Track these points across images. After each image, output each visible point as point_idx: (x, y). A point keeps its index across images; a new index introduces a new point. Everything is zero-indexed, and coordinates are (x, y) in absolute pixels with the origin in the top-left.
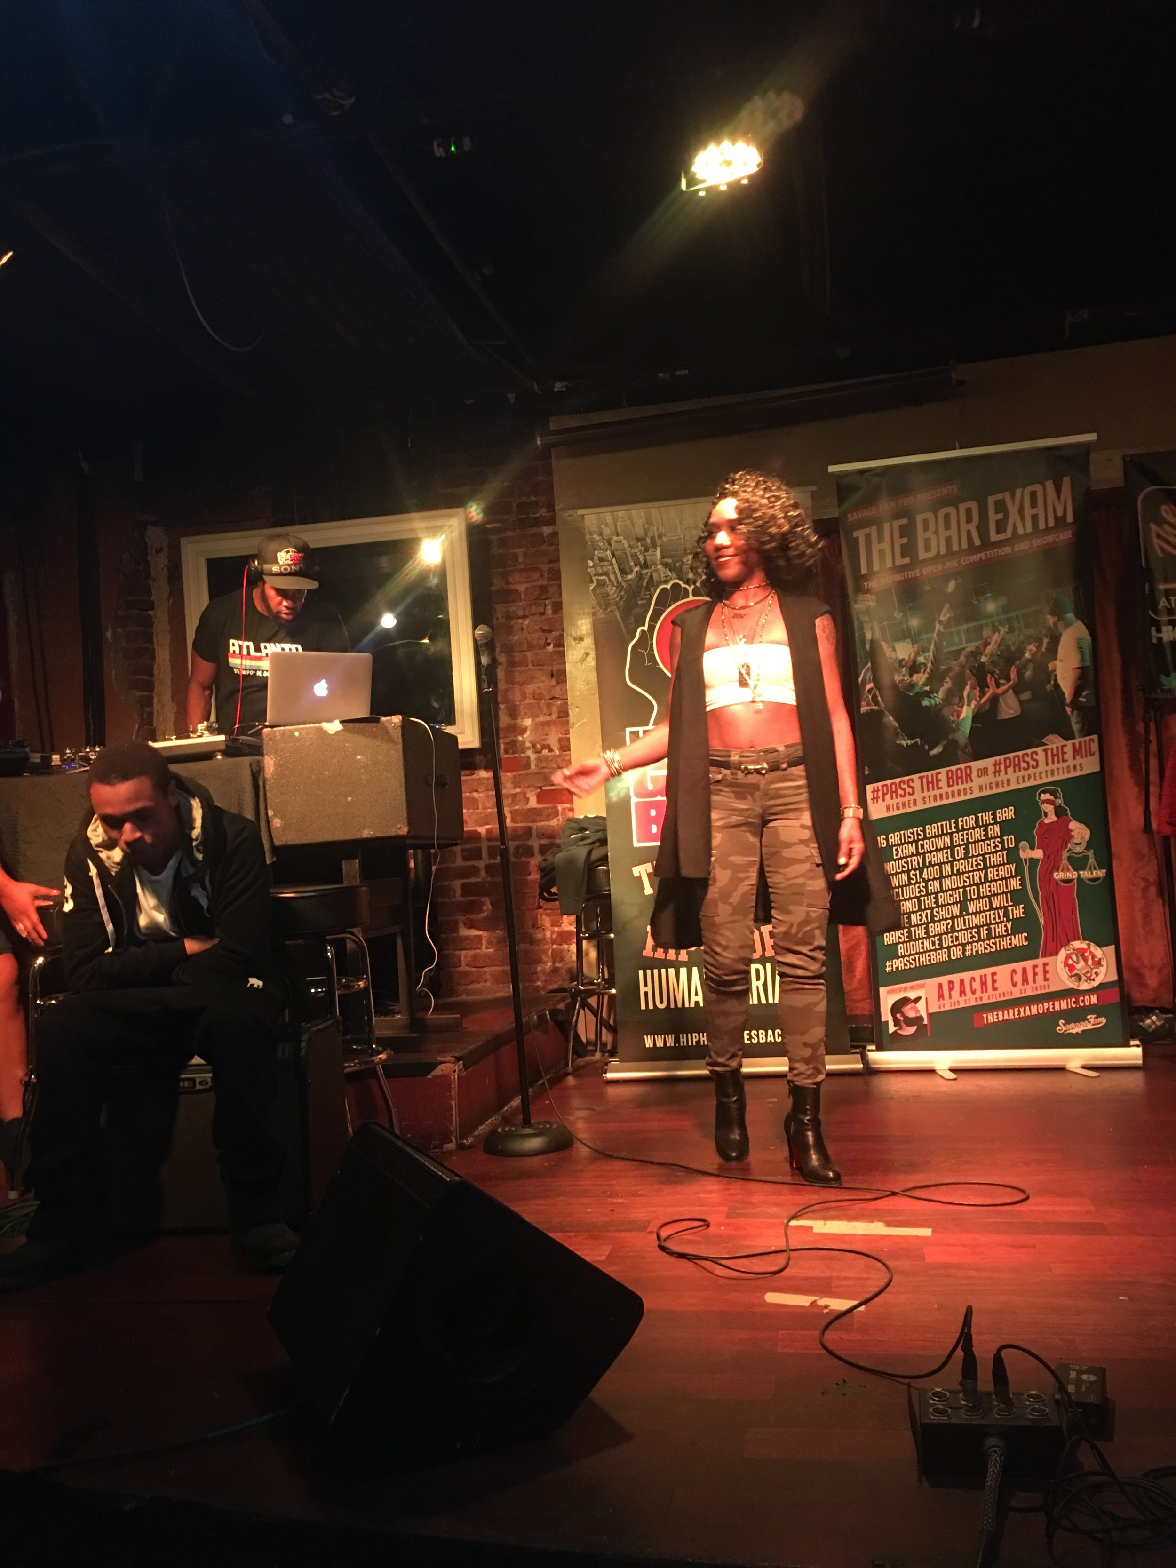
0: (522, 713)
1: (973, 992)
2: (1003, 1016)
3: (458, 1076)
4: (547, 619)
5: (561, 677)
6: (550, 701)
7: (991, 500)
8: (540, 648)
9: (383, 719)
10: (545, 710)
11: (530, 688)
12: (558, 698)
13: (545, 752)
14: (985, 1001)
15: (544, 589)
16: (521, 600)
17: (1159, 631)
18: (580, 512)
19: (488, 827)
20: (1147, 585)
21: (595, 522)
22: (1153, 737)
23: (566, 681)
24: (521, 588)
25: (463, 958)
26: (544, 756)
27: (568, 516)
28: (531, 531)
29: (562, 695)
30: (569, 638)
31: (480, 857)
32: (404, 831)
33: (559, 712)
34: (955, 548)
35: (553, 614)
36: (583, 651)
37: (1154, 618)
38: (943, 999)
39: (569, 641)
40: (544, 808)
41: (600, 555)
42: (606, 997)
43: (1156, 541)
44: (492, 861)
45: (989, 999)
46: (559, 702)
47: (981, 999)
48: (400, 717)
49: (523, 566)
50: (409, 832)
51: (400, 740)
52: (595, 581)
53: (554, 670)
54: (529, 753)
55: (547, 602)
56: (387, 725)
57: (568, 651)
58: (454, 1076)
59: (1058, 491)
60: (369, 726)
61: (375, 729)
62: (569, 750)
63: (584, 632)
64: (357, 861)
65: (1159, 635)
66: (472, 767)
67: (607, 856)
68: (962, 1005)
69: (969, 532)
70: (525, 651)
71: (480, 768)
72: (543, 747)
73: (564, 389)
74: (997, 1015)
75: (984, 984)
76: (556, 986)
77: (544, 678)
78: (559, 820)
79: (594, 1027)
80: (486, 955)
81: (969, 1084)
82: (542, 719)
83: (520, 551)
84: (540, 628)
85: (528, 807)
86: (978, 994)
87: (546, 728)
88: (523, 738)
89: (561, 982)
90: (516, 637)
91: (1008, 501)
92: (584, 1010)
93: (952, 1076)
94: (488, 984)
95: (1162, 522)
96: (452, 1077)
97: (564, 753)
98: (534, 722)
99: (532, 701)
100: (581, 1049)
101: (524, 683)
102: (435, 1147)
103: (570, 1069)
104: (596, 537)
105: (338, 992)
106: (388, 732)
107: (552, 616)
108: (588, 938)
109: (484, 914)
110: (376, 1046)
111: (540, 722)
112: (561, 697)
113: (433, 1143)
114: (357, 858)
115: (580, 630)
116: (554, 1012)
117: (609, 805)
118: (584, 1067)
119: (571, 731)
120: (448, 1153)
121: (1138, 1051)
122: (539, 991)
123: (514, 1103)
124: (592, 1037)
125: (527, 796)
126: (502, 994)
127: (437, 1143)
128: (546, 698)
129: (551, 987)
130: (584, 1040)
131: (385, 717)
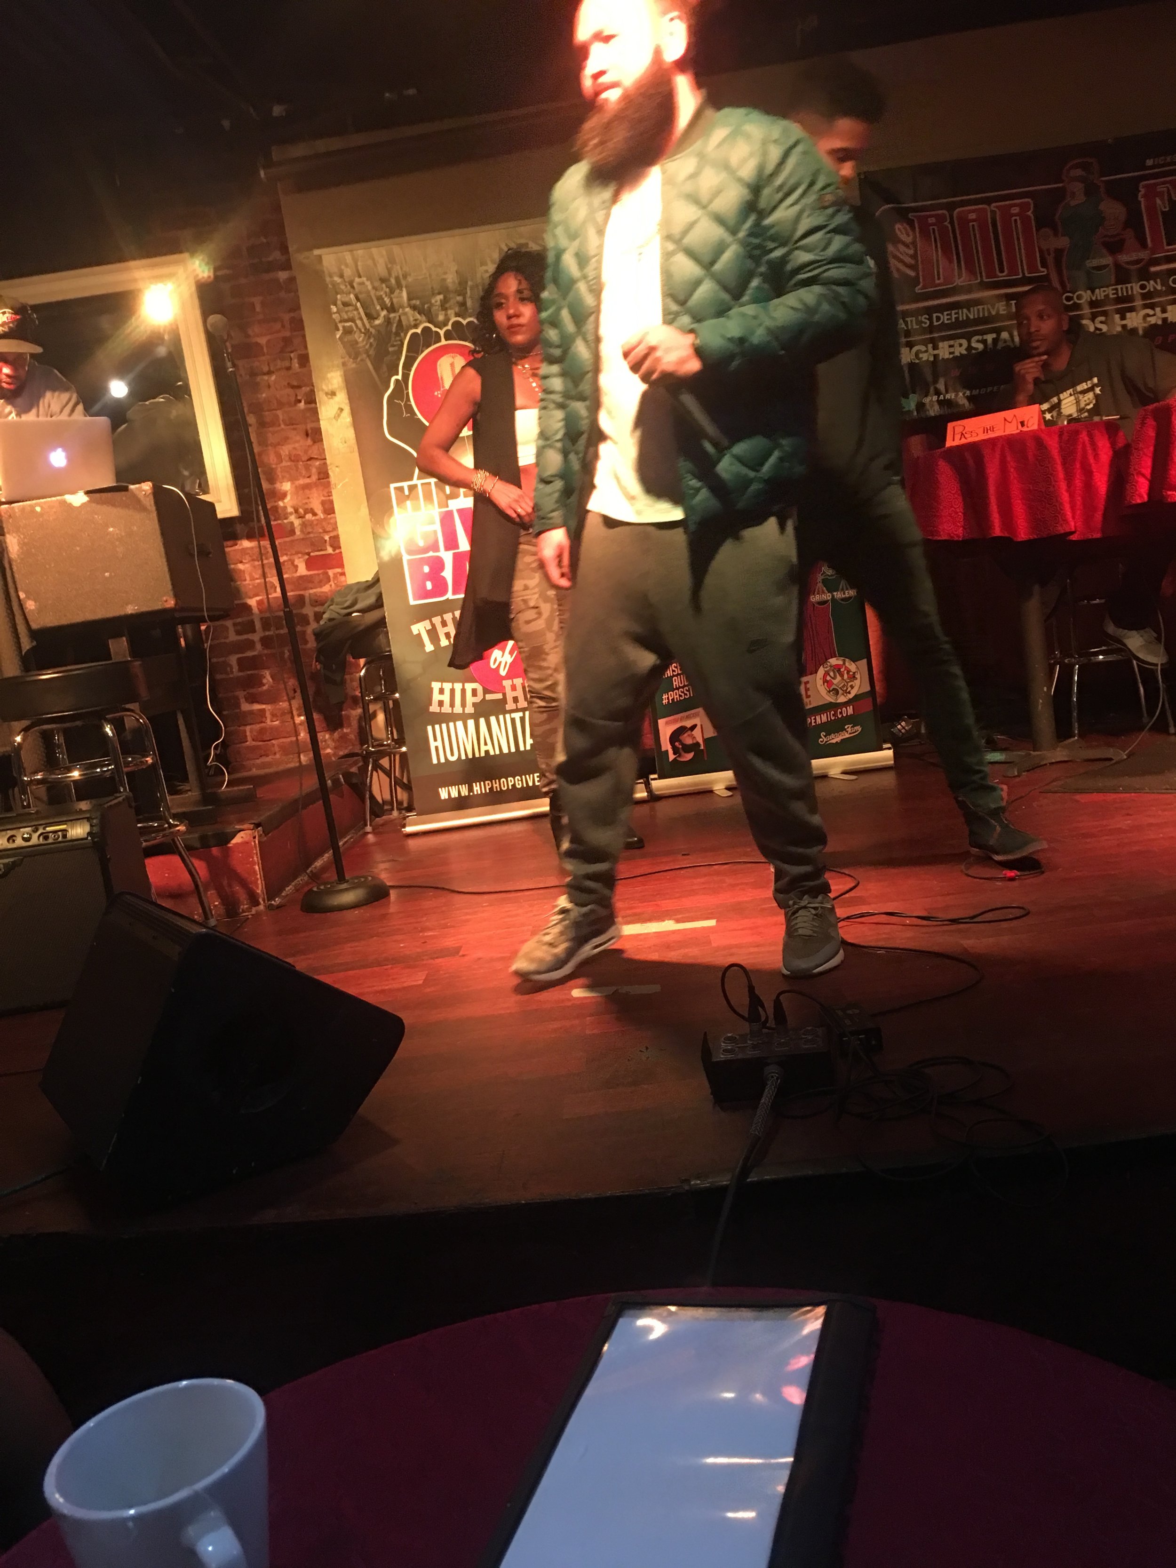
0: (280, 477)
3: (259, 842)
4: (295, 374)
5: (317, 436)
6: (308, 462)
8: (291, 406)
9: (132, 487)
10: (304, 472)
11: (285, 450)
12: (316, 459)
13: (309, 516)
15: (287, 341)
16: (264, 355)
18: (317, 252)
19: (258, 598)
21: (334, 263)
23: (322, 440)
24: (263, 341)
25: (248, 733)
26: (308, 520)
27: (304, 258)
28: (266, 277)
29: (320, 455)
30: (321, 393)
31: (253, 631)
32: (171, 603)
33: (319, 473)
35: (300, 368)
36: (337, 407)
39: (320, 396)
40: (315, 574)
41: (343, 300)
42: (397, 757)
44: (267, 633)
46: (317, 463)
48: (150, 484)
49: (261, 317)
50: (176, 604)
51: (154, 508)
52: (341, 328)
53: (309, 429)
54: (292, 518)
55: (292, 355)
56: (137, 492)
57: (320, 407)
58: (255, 842)
60: (116, 495)
61: (124, 498)
62: (334, 513)
63: (336, 387)
64: (124, 639)
66: (234, 537)
67: (384, 618)
70: (276, 410)
71: (241, 539)
72: (306, 511)
73: (284, 114)
76: (346, 752)
77: (298, 438)
78: (331, 585)
79: (389, 787)
80: (272, 728)
82: (302, 481)
83: (257, 301)
84: (288, 384)
85: (298, 574)
87: (307, 491)
88: (284, 503)
89: (351, 747)
90: (264, 395)
92: (377, 772)
93: (729, 793)
94: (278, 756)
95: (897, 241)
96: (253, 844)
97: (329, 516)
98: (294, 486)
99: (289, 464)
100: (378, 809)
101: (279, 444)
102: (244, 911)
103: (369, 829)
104: (337, 279)
105: (125, 770)
106: (138, 501)
107: (299, 370)
108: (376, 700)
109: (265, 688)
110: (173, 820)
111: (300, 485)
112: (320, 457)
113: (242, 907)
114: (124, 636)
115: (332, 384)
116: (347, 776)
117: (381, 565)
118: (382, 825)
119: (334, 492)
120: (258, 915)
121: (890, 753)
122: (330, 757)
123: (318, 863)
124: (387, 797)
125: (296, 563)
126: (292, 765)
127: (246, 906)
128: (303, 459)
129: (341, 753)
130: (380, 800)
131: (134, 484)
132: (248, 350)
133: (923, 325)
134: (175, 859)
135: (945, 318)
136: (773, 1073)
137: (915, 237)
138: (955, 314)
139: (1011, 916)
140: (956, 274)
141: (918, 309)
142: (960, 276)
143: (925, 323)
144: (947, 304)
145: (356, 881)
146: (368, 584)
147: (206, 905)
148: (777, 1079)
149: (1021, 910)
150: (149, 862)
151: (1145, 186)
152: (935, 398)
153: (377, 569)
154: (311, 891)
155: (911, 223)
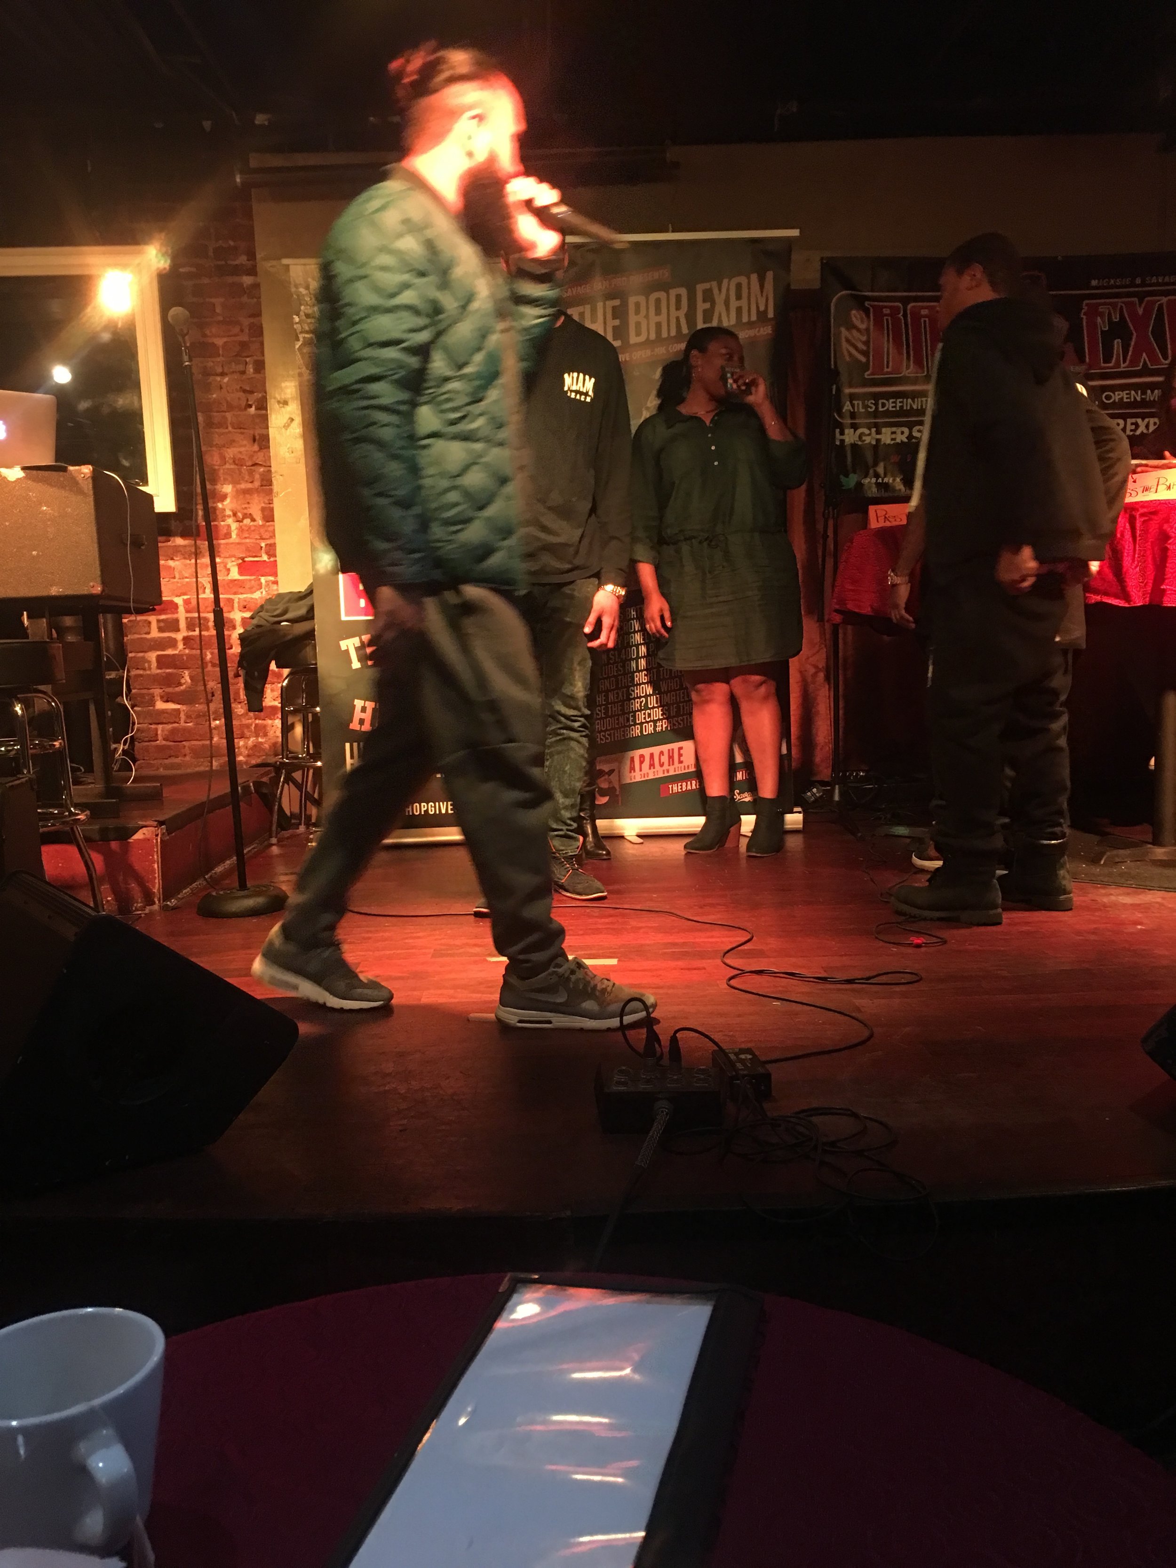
0: (222, 479)
1: (662, 765)
2: (687, 786)
3: (161, 840)
4: (248, 379)
5: (264, 443)
6: (252, 468)
7: (700, 288)
8: (241, 410)
9: (71, 468)
10: (247, 477)
11: (230, 453)
12: (261, 465)
13: (247, 521)
14: (672, 773)
15: (244, 345)
16: (219, 356)
17: (842, 433)
18: (285, 261)
19: (185, 597)
20: (834, 387)
21: (301, 274)
22: (830, 533)
23: (269, 447)
24: (219, 342)
25: (159, 732)
26: (246, 525)
27: (271, 266)
28: (230, 279)
29: (265, 461)
30: (273, 400)
31: (178, 630)
32: (98, 589)
33: (262, 480)
34: (665, 335)
35: (254, 373)
36: (287, 417)
37: (837, 420)
38: (634, 771)
39: (272, 404)
40: (247, 580)
41: (306, 311)
42: (311, 771)
43: (845, 345)
44: (191, 633)
45: (675, 771)
46: (262, 470)
47: (668, 771)
48: (90, 467)
49: (220, 318)
50: (103, 591)
51: (91, 492)
52: (301, 339)
53: (256, 435)
54: (230, 521)
55: (248, 360)
56: (75, 474)
57: (271, 414)
58: (157, 839)
59: (762, 287)
60: (54, 474)
61: (62, 479)
62: (273, 521)
63: (289, 396)
64: (45, 620)
65: (842, 437)
66: (168, 534)
67: (314, 630)
68: (651, 777)
69: (678, 319)
70: (226, 412)
71: (175, 535)
72: (245, 516)
73: (266, 123)
74: (681, 785)
75: (671, 757)
76: (259, 761)
77: (245, 442)
78: (262, 593)
79: (298, 803)
80: (185, 729)
81: (654, 848)
82: (243, 486)
83: (218, 301)
84: (241, 387)
85: (230, 577)
86: (666, 767)
87: (247, 496)
88: (223, 505)
89: (264, 757)
90: (214, 396)
91: (716, 291)
92: (288, 785)
93: (640, 840)
94: (188, 758)
95: (851, 327)
96: (155, 841)
97: (268, 524)
98: (235, 489)
99: (232, 467)
100: (286, 822)
101: (224, 446)
102: (137, 910)
103: (274, 840)
104: (302, 290)
105: (31, 752)
106: (77, 483)
107: (253, 376)
108: (294, 712)
109: (183, 688)
110: (75, 809)
111: (241, 489)
112: (264, 464)
113: (135, 905)
114: (43, 617)
115: (285, 394)
116: (258, 784)
117: (316, 577)
118: (288, 838)
119: (275, 500)
120: (151, 913)
121: (800, 817)
122: (242, 765)
123: (219, 869)
124: (296, 810)
125: (228, 566)
126: (202, 769)
127: (139, 905)
128: (247, 464)
129: (254, 762)
130: (288, 814)
131: (72, 466)
132: (203, 349)
133: (869, 410)
134: (72, 850)
135: (890, 405)
136: (663, 1110)
137: (869, 325)
138: (900, 402)
139: (903, 981)
140: (905, 364)
141: (865, 394)
142: (908, 367)
143: (871, 408)
144: (893, 392)
145: (258, 889)
146: (300, 595)
147: (98, 898)
148: (667, 1114)
149: (914, 976)
150: (45, 849)
151: (1087, 305)
152: (874, 480)
153: (311, 581)
154: (209, 895)
155: (867, 311)
